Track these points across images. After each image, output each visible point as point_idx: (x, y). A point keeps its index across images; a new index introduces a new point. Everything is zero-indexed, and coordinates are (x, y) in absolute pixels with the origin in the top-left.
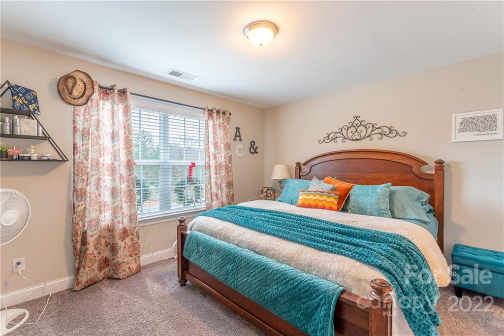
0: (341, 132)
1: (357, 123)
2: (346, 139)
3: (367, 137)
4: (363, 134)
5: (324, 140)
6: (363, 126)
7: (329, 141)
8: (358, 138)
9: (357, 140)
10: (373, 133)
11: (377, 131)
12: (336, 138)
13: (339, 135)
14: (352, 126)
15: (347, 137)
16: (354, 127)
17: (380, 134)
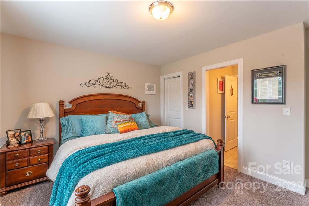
0: (98, 81)
1: (108, 77)
2: (102, 86)
3: (115, 87)
4: (112, 85)
5: (85, 84)
6: (112, 80)
7: (89, 85)
8: (110, 86)
9: (109, 87)
10: (117, 85)
11: (119, 84)
12: (95, 84)
13: (97, 83)
14: (106, 78)
15: (102, 85)
16: (107, 79)
17: (121, 86)
